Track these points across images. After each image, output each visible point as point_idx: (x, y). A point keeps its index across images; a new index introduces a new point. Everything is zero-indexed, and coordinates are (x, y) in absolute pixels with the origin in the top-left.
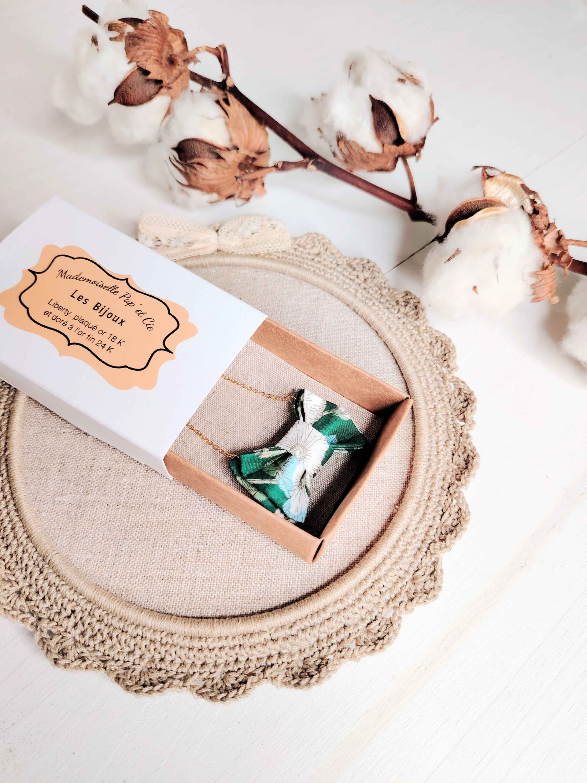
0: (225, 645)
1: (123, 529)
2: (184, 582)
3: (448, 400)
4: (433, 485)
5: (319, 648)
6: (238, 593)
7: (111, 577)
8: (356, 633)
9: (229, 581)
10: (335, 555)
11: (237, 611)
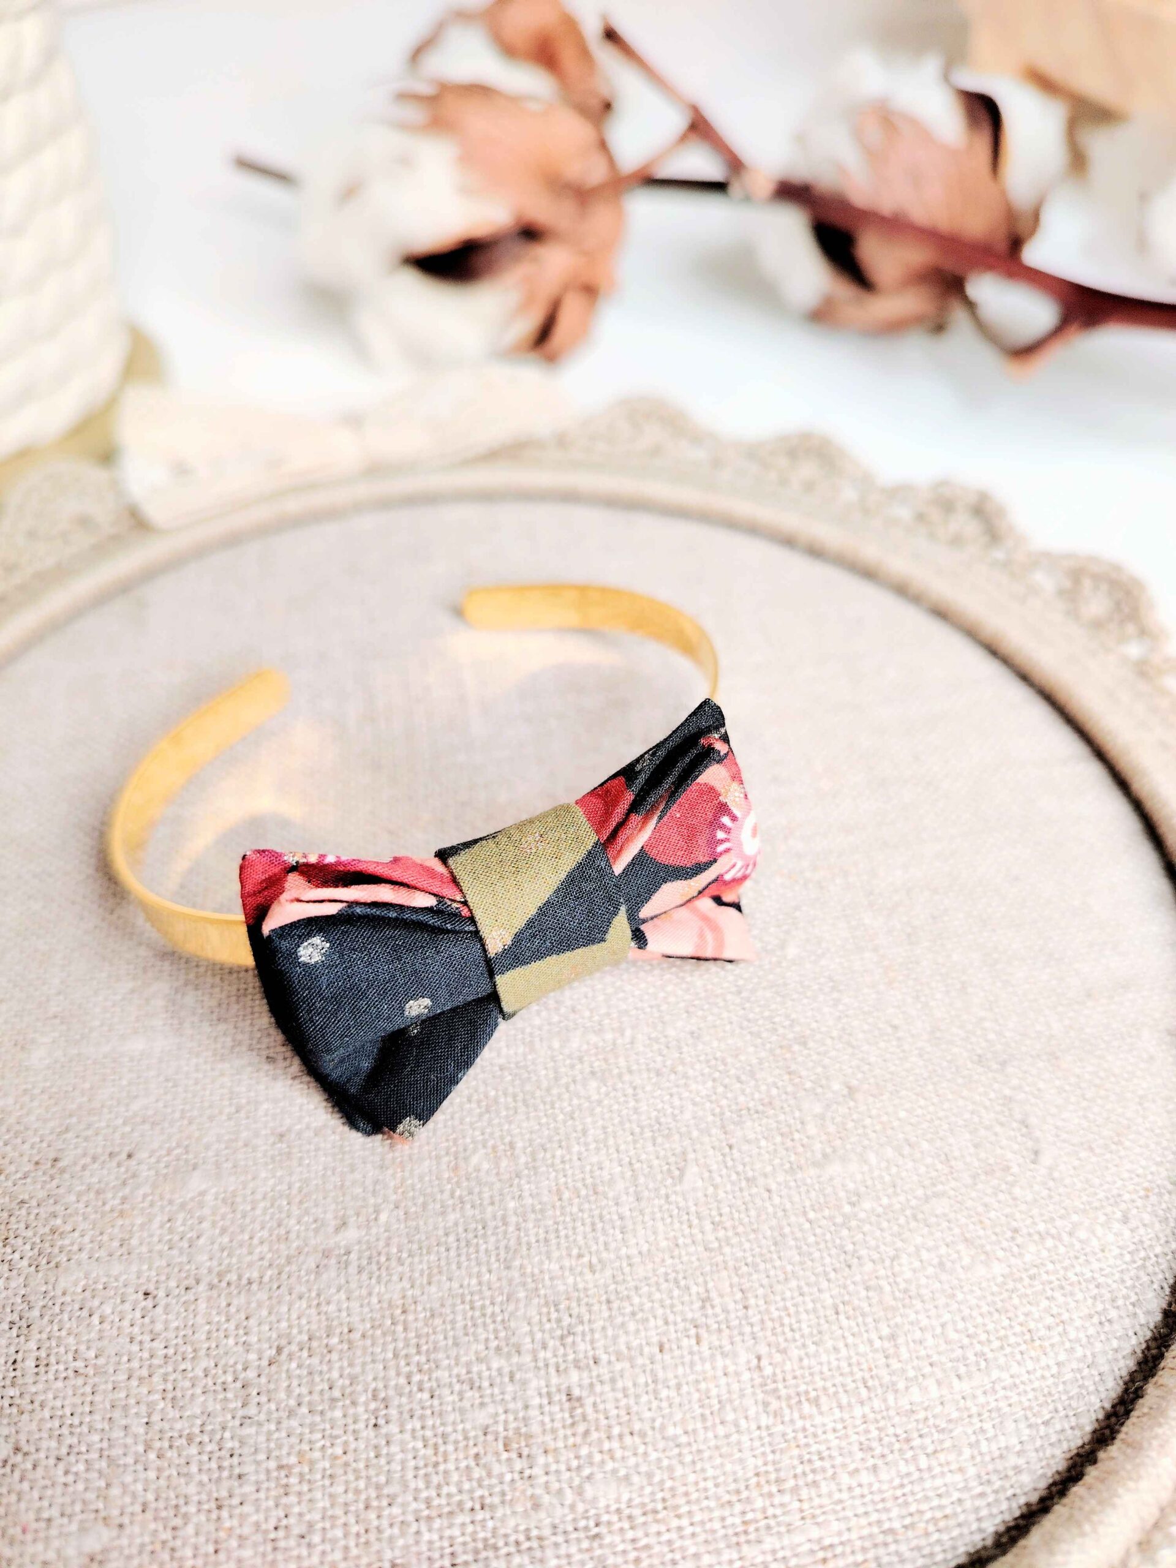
1: (230, 1378)
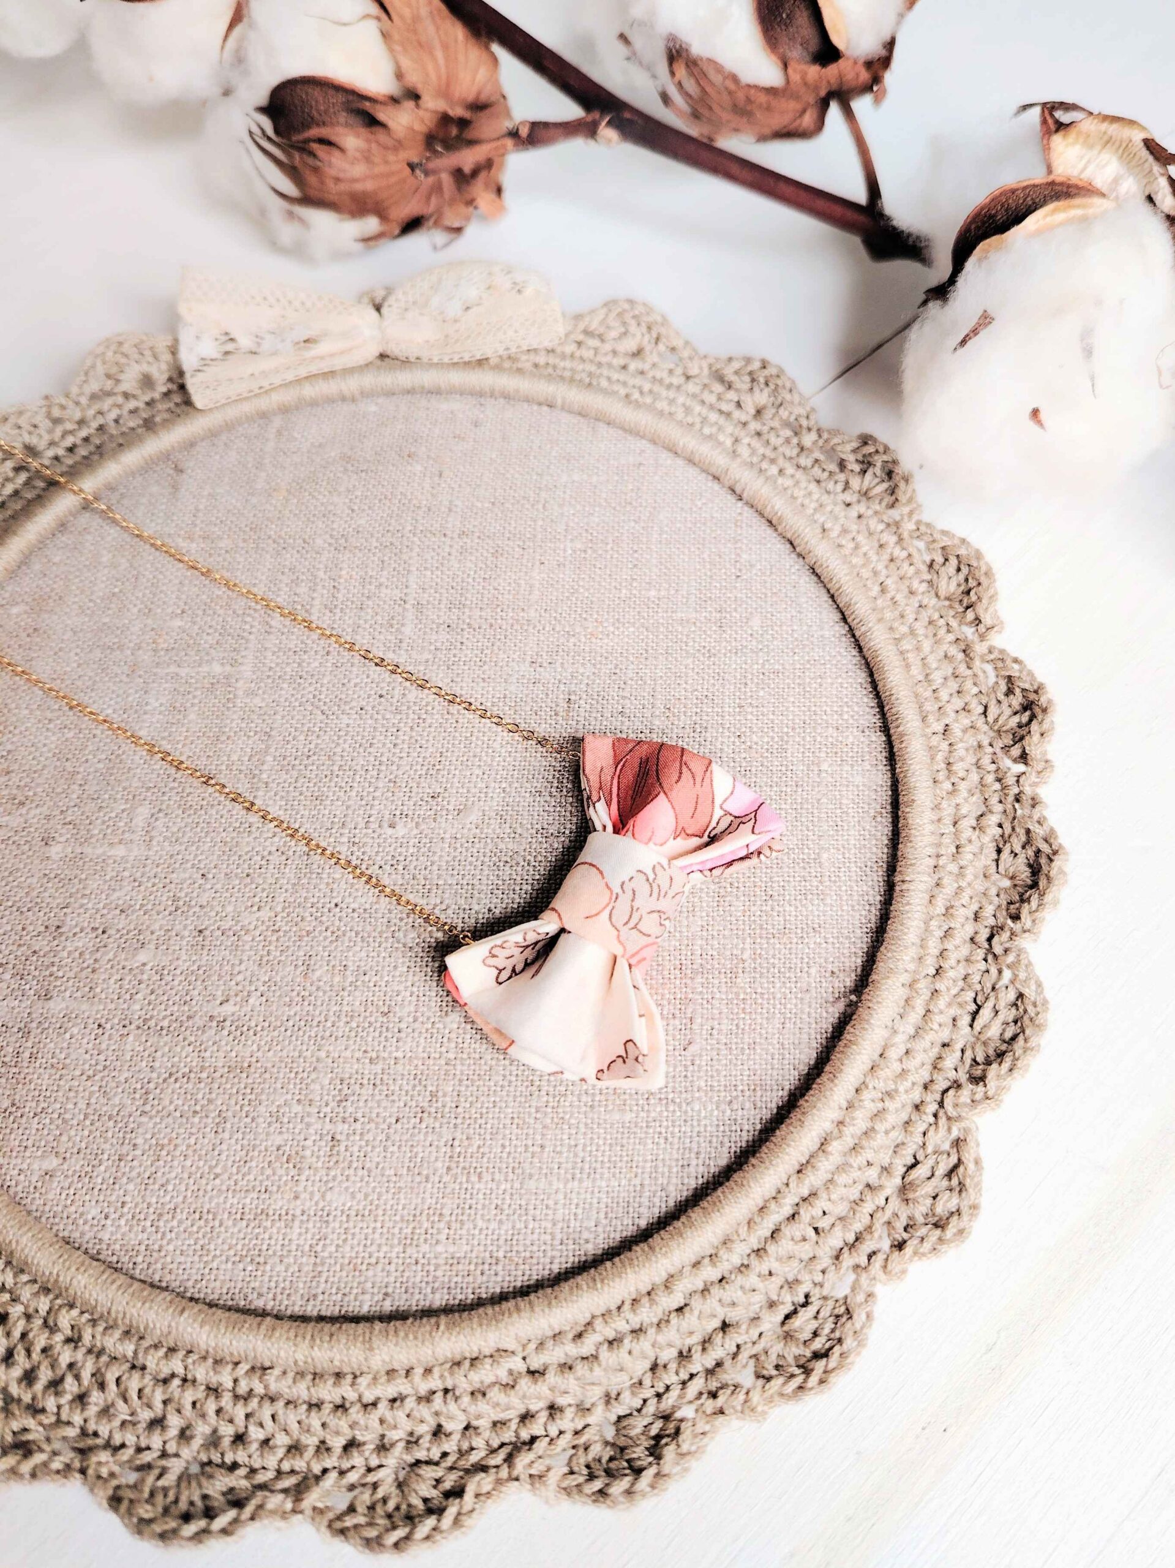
0: (405, 1392)
1: (139, 1087)
2: (297, 1223)
3: (981, 709)
4: (948, 934)
5: (655, 1389)
6: (440, 1248)
7: (106, 1218)
8: (754, 1343)
9: (415, 1215)
10: (695, 1134)
11: (438, 1296)
